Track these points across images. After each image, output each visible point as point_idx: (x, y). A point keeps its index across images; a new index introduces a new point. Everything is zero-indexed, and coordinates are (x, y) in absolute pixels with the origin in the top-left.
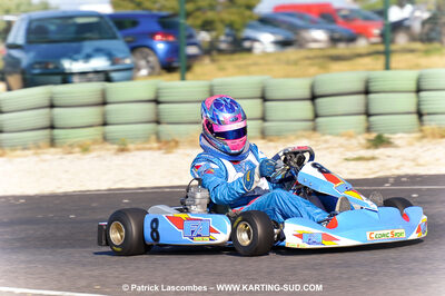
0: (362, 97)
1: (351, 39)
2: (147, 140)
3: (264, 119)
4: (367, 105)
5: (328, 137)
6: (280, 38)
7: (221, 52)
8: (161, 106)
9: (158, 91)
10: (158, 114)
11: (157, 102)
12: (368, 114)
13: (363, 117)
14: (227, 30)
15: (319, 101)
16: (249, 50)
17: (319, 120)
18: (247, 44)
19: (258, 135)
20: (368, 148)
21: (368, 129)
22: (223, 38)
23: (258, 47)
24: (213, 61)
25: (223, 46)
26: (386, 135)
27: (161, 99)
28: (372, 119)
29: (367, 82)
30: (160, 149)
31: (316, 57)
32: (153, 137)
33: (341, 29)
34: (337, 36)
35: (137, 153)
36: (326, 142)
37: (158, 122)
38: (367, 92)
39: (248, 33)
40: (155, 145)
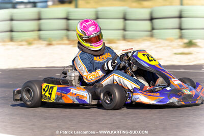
2: (62, 39)
3: (124, 30)
4: (180, 24)
8: (70, 21)
9: (68, 13)
10: (68, 25)
11: (67, 19)
12: (181, 29)
17: (155, 31)
20: (185, 47)
21: (181, 37)
27: (70, 18)
28: (183, 31)
30: (69, 44)
32: (65, 38)
35: (58, 46)
36: (159, 43)
37: (68, 30)
38: (180, 17)
40: (67, 42)
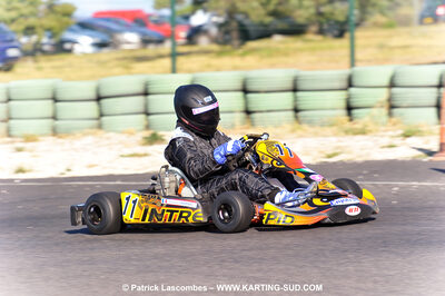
0: (141, 98)
1: (160, 41)
5: (111, 134)
6: (97, 40)
7: (44, 53)
13: (143, 116)
14: (48, 34)
15: (103, 101)
16: (69, 51)
18: (67, 46)
19: (50, 132)
22: (45, 40)
23: (77, 49)
24: (36, 61)
25: (46, 48)
26: (160, 133)
29: (147, 85)
31: (124, 58)
33: (152, 32)
34: (147, 38)
39: (68, 35)
